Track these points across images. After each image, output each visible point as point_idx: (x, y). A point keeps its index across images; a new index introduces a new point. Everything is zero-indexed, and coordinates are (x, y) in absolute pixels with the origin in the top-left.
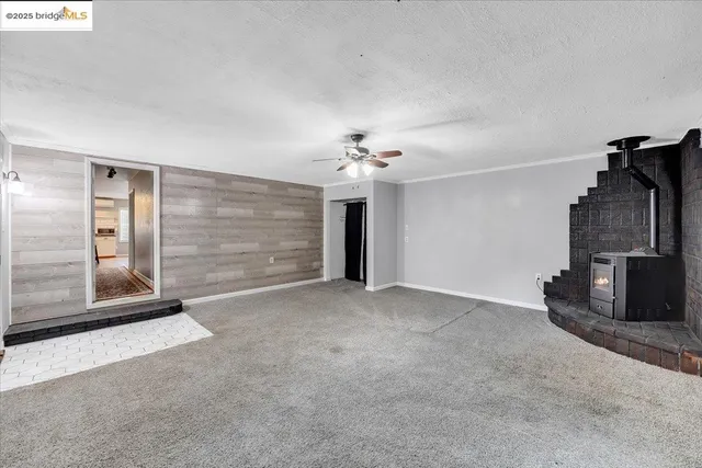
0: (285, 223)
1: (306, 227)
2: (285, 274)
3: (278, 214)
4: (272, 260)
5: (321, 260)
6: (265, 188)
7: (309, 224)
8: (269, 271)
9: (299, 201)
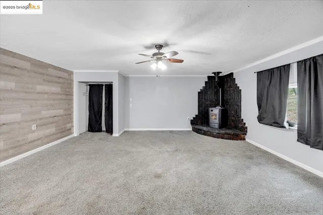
0: (46, 96)
1: (61, 99)
2: (46, 137)
3: (40, 88)
4: (34, 127)
5: (72, 122)
6: (27, 65)
7: (64, 97)
8: (31, 137)
9: (57, 80)
